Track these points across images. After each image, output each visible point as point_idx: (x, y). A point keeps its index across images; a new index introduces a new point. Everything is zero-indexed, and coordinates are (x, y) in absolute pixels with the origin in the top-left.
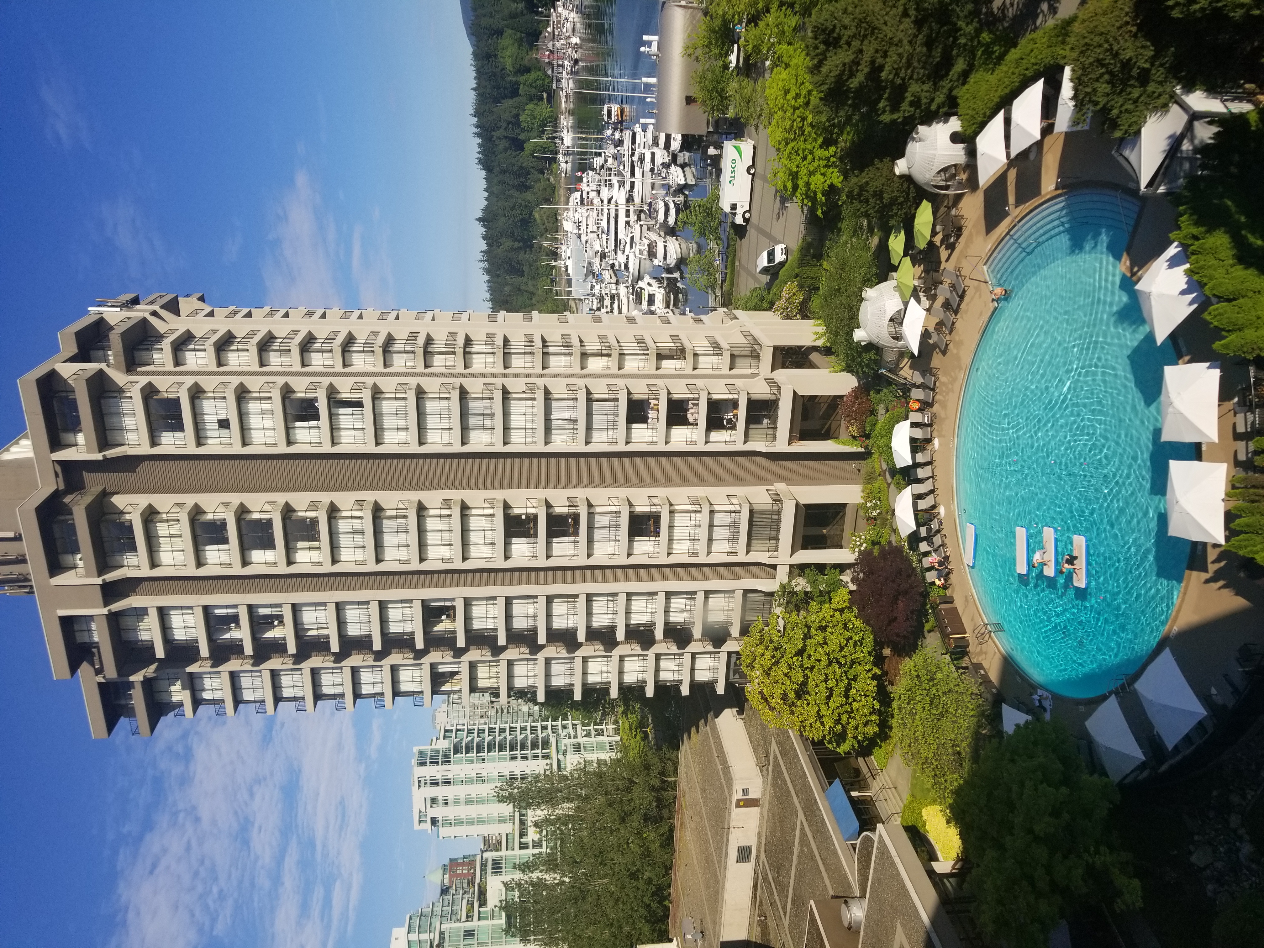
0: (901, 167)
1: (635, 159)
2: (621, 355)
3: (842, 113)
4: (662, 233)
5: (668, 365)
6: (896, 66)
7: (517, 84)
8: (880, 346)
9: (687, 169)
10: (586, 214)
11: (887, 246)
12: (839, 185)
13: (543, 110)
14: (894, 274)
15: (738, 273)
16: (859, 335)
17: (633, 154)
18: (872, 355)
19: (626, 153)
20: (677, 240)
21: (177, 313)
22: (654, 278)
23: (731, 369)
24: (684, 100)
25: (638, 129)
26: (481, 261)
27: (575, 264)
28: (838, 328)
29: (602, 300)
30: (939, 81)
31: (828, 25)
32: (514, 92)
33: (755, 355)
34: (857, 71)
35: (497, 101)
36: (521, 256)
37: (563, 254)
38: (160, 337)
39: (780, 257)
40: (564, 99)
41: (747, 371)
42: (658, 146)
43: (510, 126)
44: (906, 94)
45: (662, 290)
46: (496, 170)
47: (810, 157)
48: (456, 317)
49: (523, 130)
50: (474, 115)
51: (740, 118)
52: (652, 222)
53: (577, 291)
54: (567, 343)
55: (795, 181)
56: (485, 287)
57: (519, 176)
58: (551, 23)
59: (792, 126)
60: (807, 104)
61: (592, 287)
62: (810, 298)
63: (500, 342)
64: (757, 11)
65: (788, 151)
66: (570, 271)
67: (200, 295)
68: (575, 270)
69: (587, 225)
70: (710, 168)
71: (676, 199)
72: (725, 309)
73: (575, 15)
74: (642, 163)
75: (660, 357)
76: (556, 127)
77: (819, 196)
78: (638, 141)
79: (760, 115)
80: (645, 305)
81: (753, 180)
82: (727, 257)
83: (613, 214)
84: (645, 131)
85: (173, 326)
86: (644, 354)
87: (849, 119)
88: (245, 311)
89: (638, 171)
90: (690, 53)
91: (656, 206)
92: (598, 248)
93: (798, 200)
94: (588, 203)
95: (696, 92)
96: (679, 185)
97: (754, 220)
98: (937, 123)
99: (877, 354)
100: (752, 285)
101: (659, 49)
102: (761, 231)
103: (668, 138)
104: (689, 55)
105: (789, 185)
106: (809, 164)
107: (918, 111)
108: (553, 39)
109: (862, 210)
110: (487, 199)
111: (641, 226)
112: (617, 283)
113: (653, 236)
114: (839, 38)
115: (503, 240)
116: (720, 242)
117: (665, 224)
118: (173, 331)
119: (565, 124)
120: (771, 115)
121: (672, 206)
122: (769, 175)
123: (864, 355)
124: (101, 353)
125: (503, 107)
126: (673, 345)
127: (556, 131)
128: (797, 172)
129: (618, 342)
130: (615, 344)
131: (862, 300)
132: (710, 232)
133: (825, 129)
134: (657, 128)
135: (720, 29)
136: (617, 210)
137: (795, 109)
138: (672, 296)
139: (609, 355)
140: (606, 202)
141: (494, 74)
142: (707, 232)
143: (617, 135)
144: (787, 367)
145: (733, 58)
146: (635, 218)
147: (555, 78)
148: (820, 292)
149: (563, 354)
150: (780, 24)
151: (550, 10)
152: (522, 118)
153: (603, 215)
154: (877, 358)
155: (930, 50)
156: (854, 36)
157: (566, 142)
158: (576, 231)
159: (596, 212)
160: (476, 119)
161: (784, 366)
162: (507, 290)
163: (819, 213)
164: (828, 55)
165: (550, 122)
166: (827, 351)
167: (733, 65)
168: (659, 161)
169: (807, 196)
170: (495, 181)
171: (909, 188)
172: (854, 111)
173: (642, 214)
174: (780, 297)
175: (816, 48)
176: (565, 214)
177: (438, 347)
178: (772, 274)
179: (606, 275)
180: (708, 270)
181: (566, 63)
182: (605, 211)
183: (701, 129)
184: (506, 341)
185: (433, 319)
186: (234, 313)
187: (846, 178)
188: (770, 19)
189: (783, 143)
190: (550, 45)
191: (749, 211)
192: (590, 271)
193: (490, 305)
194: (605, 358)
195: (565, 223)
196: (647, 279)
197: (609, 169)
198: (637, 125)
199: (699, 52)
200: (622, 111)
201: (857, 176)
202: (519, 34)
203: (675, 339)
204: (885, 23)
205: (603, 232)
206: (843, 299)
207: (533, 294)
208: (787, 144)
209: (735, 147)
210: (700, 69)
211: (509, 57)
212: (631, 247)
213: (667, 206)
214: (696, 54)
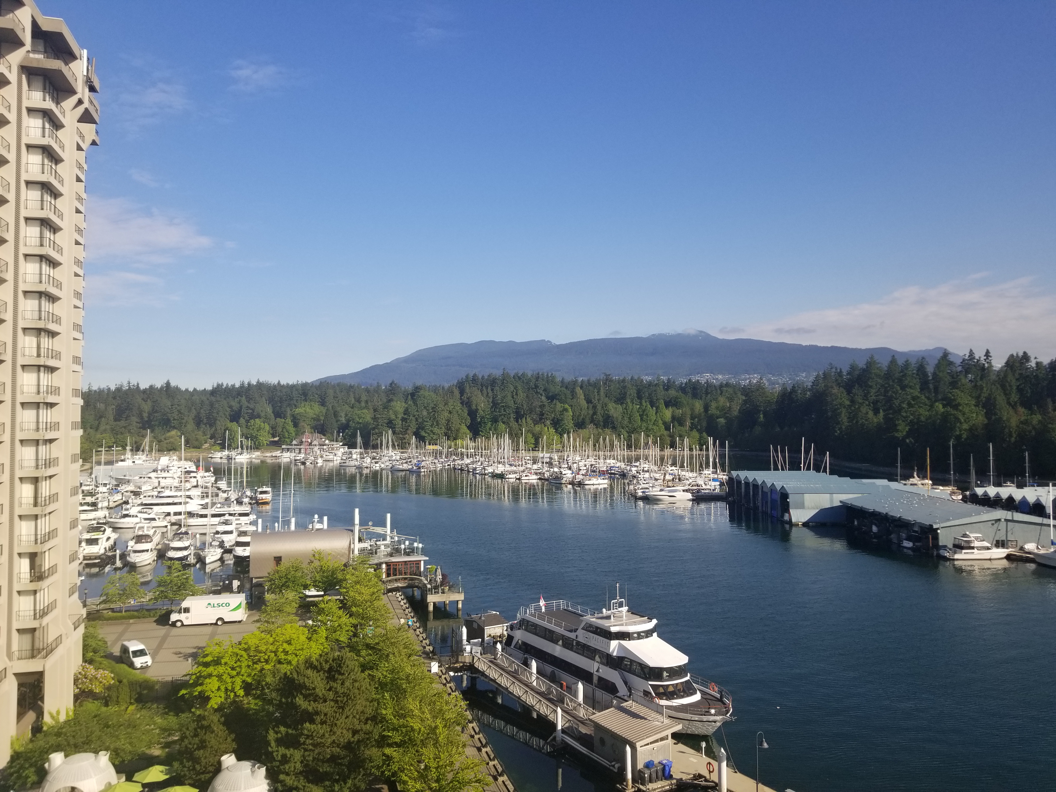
0: (229, 760)
1: (227, 517)
2: (36, 517)
3: (274, 695)
4: (159, 547)
5: (25, 564)
6: (314, 734)
7: (285, 417)
8: (43, 784)
9: (219, 563)
10: (175, 476)
11: (152, 765)
12: (209, 706)
13: (265, 438)
14: (124, 779)
15: (122, 624)
16: (57, 758)
17: (230, 515)
18: (33, 778)
19: (232, 509)
20: (154, 561)
21: (81, 120)
22: (115, 543)
23: (18, 630)
24: (278, 555)
25: (252, 517)
26: (129, 383)
27: (129, 468)
28: (65, 735)
29: (91, 494)
30: (303, 776)
31: (344, 668)
32: (278, 415)
33: (34, 653)
34: (309, 701)
35: (271, 400)
36: (134, 419)
37: (137, 457)
38: (58, 102)
39: (138, 662)
40: (274, 454)
41: (15, 647)
42: (239, 535)
43: (250, 411)
44: (292, 749)
45: (102, 551)
46: (213, 399)
47: (234, 673)
48: (77, 360)
49: (247, 421)
50: (258, 382)
51: (266, 605)
52: (170, 535)
53: (101, 471)
54: (49, 463)
55: (213, 664)
56: (103, 386)
57: (208, 418)
58: (332, 443)
59: (260, 652)
60: (280, 662)
61: (105, 485)
62: (97, 699)
63: (51, 399)
64: (350, 607)
65: (239, 652)
66: (120, 464)
67: (98, 142)
68: (122, 468)
69: (165, 478)
70: (221, 584)
71: (192, 557)
72: (85, 616)
73: (339, 461)
74: (223, 523)
75: (33, 557)
76: (251, 449)
77: (199, 689)
78: (242, 518)
79: (268, 622)
80: (87, 536)
81: (211, 624)
82: (137, 611)
83: (176, 500)
84: (251, 523)
85: (68, 113)
86: (36, 540)
87: (270, 702)
88: (83, 177)
89: (217, 520)
90: (317, 555)
91: (185, 538)
92: (144, 488)
93: (196, 669)
94: (186, 478)
95: (285, 564)
96: (205, 557)
97: (174, 631)
98: (268, 784)
99: (33, 784)
100: (110, 639)
101: (318, 530)
102: (164, 639)
103: (247, 544)
104: (314, 556)
105: (209, 659)
106: (229, 674)
107: (278, 763)
108: (320, 445)
109: (188, 733)
110: (187, 390)
111: (166, 526)
112: (108, 508)
113: (156, 539)
114: (335, 680)
115: (149, 403)
116: (153, 602)
117: (168, 548)
118: (63, 113)
119: (254, 456)
120: (269, 632)
121: (185, 553)
122: (217, 639)
123: (33, 769)
124: (41, 48)
125: (265, 405)
126: (47, 567)
127: (247, 449)
128: (220, 664)
129: (50, 513)
130: (49, 509)
131: (96, 752)
132: (162, 592)
133: (259, 682)
134: (255, 534)
135: (335, 578)
136: (180, 503)
137: (275, 652)
138: (97, 561)
139: (35, 504)
140: (188, 493)
141: (291, 399)
142: (162, 589)
143: (246, 500)
144: (19, 689)
145: (313, 592)
146: (173, 521)
147: (290, 447)
148: (104, 709)
149: (37, 460)
150: (341, 628)
151: (341, 442)
152: (257, 420)
153: (176, 491)
154: (29, 785)
155: (328, 761)
156: (337, 693)
157: (239, 457)
158: (160, 468)
159: (177, 485)
160: (255, 383)
161: (20, 685)
162: (101, 406)
163: (183, 692)
164: (321, 673)
165: (255, 443)
166: (37, 729)
167: (308, 593)
168: (226, 538)
169: (198, 678)
170: (204, 398)
171: (211, 772)
172: (277, 705)
173: (177, 527)
174: (97, 669)
175: (327, 662)
176: (175, 458)
177: (45, 342)
178: (121, 657)
179: (118, 497)
180: (124, 594)
181: (303, 455)
182: (179, 494)
183: (255, 572)
184: (51, 405)
185: (75, 339)
186: (80, 167)
187: (216, 710)
188: (345, 619)
189: (246, 646)
190: (315, 442)
191: (183, 625)
192: (120, 482)
193: (85, 389)
194: (32, 501)
195: (167, 458)
196: (114, 536)
197: (217, 495)
198: (255, 517)
199: (316, 564)
200: (266, 503)
201: (219, 721)
202: (322, 418)
203: (53, 570)
204: (347, 717)
205: (159, 492)
206: (97, 733)
207: (97, 429)
208: (245, 650)
209: (240, 604)
210: (304, 566)
211: (305, 411)
212: (146, 519)
213: (185, 548)
214: (315, 561)
